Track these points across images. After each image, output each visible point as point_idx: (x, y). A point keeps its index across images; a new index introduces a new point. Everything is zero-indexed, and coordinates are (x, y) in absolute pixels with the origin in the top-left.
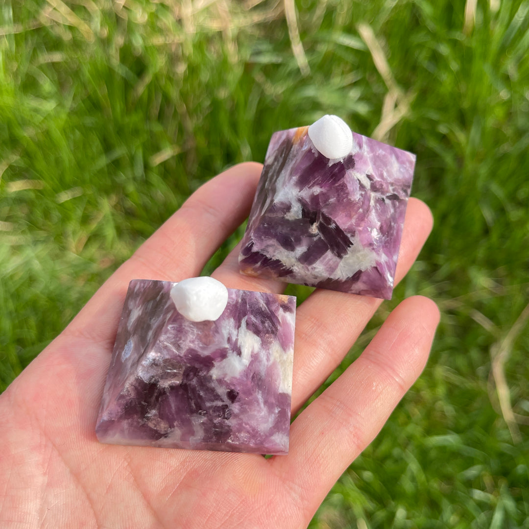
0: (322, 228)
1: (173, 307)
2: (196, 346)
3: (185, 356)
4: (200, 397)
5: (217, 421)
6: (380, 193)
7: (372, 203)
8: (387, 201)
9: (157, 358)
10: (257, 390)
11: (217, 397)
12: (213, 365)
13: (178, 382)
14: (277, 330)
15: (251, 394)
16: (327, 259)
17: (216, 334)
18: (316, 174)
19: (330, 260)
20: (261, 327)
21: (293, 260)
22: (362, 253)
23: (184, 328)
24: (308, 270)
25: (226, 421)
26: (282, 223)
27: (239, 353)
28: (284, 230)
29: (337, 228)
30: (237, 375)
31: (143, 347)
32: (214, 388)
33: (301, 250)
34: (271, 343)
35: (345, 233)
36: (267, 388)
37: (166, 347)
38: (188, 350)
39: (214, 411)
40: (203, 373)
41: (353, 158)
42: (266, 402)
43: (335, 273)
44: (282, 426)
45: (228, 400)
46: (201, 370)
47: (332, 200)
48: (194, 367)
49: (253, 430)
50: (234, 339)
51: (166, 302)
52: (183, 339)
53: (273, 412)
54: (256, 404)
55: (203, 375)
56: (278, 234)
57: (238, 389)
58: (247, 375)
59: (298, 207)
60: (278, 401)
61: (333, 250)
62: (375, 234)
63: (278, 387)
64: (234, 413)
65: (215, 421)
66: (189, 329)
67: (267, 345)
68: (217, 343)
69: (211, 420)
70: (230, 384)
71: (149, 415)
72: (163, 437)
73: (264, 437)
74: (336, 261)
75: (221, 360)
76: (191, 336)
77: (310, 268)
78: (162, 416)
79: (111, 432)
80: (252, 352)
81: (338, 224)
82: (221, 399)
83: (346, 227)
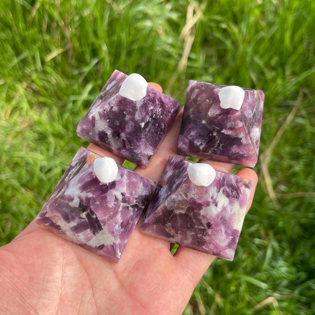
0: (88, 216)
1: (187, 176)
2: (196, 197)
3: (189, 200)
4: (193, 222)
5: (199, 236)
6: (127, 204)
7: (120, 209)
8: (130, 208)
9: (175, 199)
10: (222, 225)
11: (201, 224)
12: (202, 208)
13: (184, 212)
14: (239, 196)
15: (219, 227)
16: (87, 233)
17: (206, 193)
18: (92, 187)
19: (88, 234)
20: (230, 194)
21: (68, 228)
22: (106, 236)
23: (191, 187)
24: (75, 236)
25: (204, 237)
26: (66, 206)
27: (216, 205)
28: (67, 211)
29: (97, 218)
30: (214, 216)
31: (170, 192)
32: (200, 219)
33: (73, 224)
34: (234, 203)
35: (100, 222)
36: (227, 225)
37: (180, 194)
38: (191, 198)
39: (199, 231)
40: (196, 211)
41: (115, 183)
42: (226, 232)
43: (89, 242)
44: (232, 246)
45: (207, 227)
46: (196, 209)
47: (98, 203)
48: (192, 207)
49: (217, 245)
50: (215, 198)
51: (185, 172)
52: (189, 192)
53: (228, 238)
54: (220, 232)
55: (196, 212)
56: (63, 212)
57: (212, 223)
58: (218, 217)
59: (78, 201)
60: (232, 233)
61: (91, 229)
62: (117, 227)
63: (234, 226)
64: (208, 234)
65: (198, 236)
66: (193, 188)
67: (232, 203)
68: (206, 198)
69: (196, 235)
70: (209, 219)
71: (167, 225)
72: (172, 237)
73: (221, 249)
74: (92, 236)
75: (207, 207)
76: (194, 192)
77: (76, 235)
78: (173, 227)
79: (147, 229)
80: (223, 206)
81: (98, 217)
82: (203, 225)
83: (101, 220)
